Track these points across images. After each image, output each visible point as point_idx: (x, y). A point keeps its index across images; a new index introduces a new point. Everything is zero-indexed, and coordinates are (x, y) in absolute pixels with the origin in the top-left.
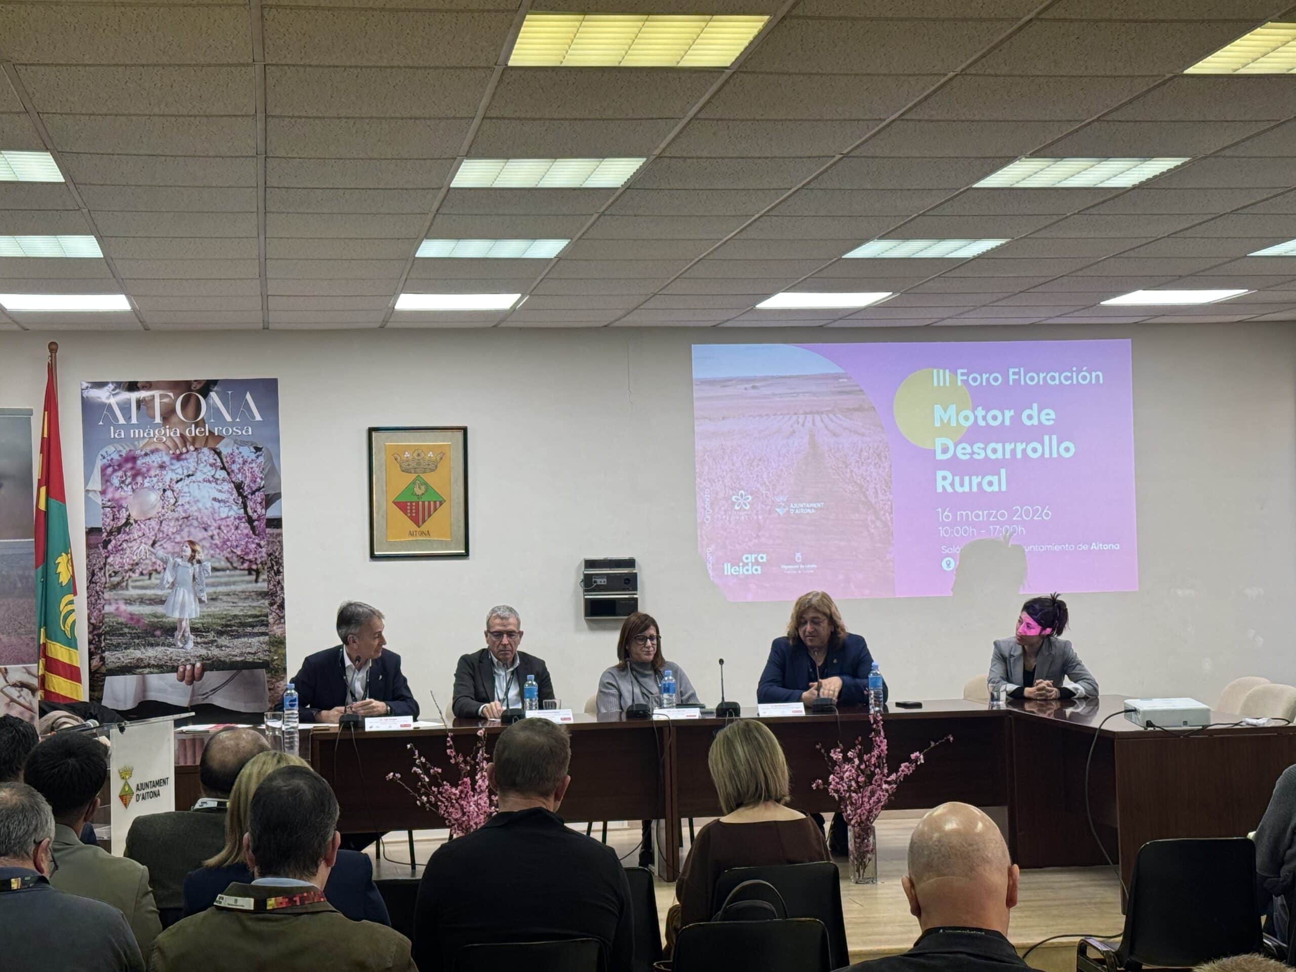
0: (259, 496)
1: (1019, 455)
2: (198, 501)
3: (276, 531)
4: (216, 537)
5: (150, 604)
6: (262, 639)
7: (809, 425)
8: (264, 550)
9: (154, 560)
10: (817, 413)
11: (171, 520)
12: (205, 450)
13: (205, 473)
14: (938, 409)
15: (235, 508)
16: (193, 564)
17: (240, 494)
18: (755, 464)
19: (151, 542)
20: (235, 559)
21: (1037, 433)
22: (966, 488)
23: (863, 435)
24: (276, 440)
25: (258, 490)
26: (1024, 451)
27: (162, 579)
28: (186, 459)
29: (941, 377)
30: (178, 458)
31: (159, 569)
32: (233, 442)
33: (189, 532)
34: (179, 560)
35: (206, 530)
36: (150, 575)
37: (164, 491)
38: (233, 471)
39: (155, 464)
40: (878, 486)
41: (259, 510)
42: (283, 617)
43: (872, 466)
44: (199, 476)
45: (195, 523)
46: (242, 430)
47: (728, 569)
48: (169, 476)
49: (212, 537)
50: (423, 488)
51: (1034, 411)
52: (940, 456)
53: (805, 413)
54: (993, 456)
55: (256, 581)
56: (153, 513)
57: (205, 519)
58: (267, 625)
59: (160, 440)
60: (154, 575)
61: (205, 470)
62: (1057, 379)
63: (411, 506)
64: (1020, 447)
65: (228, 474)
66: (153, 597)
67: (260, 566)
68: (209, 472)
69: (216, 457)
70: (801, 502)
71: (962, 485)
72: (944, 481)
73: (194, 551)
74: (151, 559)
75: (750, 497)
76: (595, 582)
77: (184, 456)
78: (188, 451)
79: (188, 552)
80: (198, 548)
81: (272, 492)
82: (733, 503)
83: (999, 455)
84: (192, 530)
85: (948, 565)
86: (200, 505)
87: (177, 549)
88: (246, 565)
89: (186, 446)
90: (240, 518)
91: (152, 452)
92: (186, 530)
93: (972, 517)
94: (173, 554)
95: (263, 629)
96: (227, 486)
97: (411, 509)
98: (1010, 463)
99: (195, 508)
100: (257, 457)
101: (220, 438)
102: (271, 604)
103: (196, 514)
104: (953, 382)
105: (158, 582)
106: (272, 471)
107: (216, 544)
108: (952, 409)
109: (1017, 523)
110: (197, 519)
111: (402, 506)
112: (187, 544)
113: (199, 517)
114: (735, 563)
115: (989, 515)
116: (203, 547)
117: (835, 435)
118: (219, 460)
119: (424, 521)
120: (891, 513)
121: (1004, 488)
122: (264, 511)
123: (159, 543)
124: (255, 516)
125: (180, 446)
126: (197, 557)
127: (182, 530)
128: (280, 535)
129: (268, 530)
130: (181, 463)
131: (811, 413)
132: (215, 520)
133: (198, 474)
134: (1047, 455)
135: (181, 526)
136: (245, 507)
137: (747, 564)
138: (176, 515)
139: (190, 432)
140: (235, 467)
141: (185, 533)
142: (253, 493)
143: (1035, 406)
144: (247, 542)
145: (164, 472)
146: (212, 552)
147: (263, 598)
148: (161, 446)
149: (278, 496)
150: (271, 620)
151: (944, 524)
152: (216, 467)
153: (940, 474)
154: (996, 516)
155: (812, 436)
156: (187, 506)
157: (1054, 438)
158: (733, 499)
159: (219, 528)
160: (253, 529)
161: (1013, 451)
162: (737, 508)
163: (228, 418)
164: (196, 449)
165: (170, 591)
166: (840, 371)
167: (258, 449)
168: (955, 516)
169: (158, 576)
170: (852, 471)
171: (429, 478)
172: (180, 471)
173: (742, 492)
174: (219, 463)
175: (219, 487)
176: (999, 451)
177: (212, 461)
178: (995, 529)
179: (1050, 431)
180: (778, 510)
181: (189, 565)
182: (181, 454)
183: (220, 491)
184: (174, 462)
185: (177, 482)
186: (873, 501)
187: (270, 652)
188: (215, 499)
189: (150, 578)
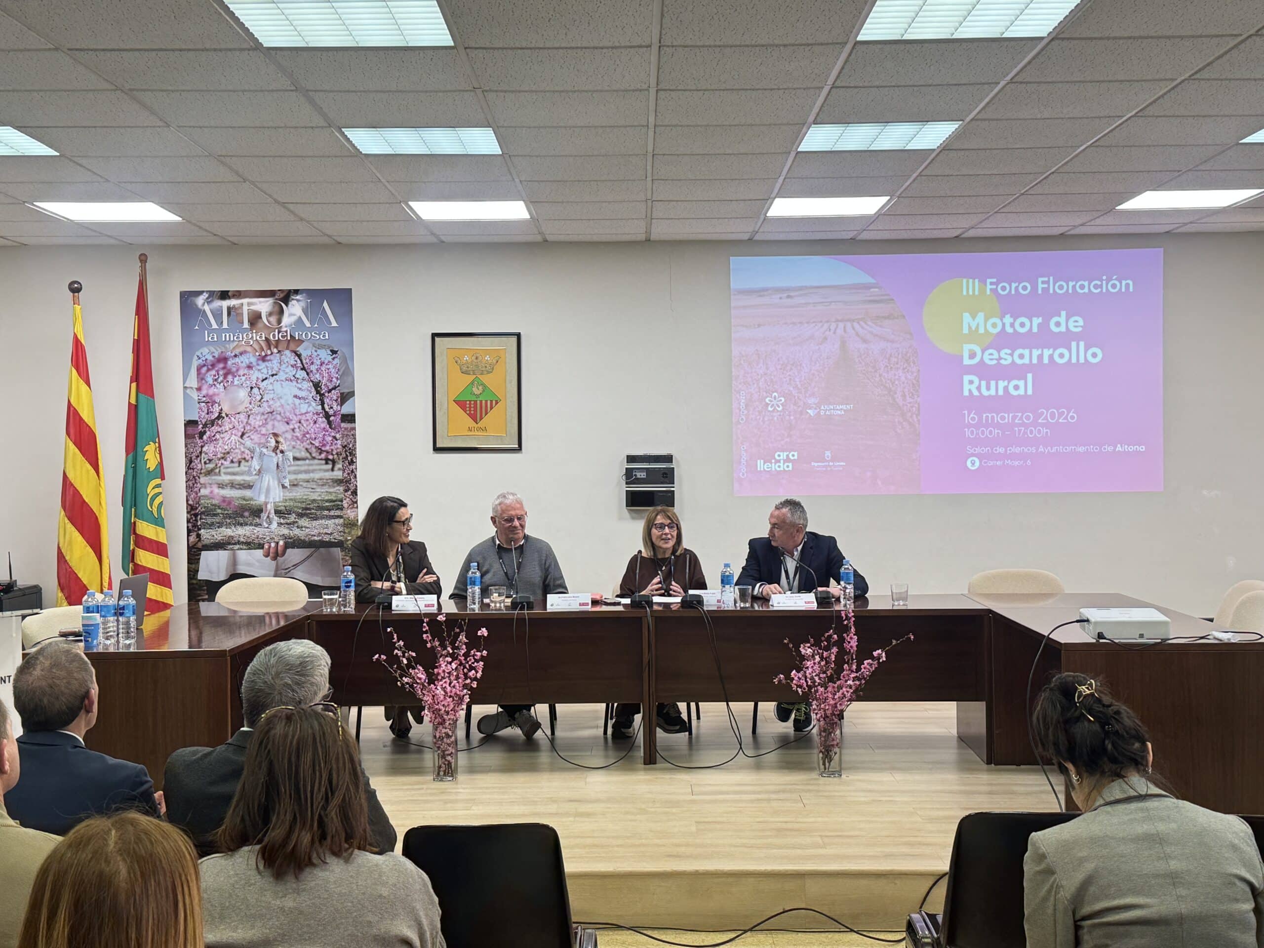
0: (335, 394)
1: (1046, 360)
2: (281, 398)
3: (349, 425)
4: (297, 430)
5: (240, 488)
6: (337, 521)
7: (840, 331)
8: (339, 442)
9: (243, 450)
10: (849, 320)
11: (257, 414)
12: (287, 352)
13: (286, 373)
14: (967, 317)
15: (314, 404)
16: (276, 454)
17: (318, 392)
18: (788, 368)
19: (240, 434)
20: (314, 450)
21: (1065, 339)
22: (992, 392)
23: (892, 342)
24: (351, 344)
25: (334, 388)
26: (1051, 357)
27: (250, 467)
28: (270, 360)
29: (970, 287)
30: (263, 359)
31: (247, 458)
32: (311, 345)
33: (273, 425)
34: (265, 450)
35: (288, 423)
36: (240, 462)
37: (252, 388)
38: (311, 371)
39: (244, 365)
40: (906, 390)
41: (335, 407)
42: (356, 502)
43: (900, 371)
44: (282, 376)
45: (279, 417)
46: (319, 335)
47: (761, 465)
48: (255, 375)
49: (293, 430)
50: (480, 388)
51: (1062, 319)
52: (967, 361)
53: (837, 321)
54: (1019, 362)
55: (333, 470)
56: (241, 408)
57: (288, 414)
58: (342, 509)
59: (247, 343)
60: (243, 463)
61: (287, 370)
62: (1085, 287)
63: (470, 404)
64: (1047, 353)
65: (308, 374)
66: (242, 482)
67: (336, 456)
68: (291, 372)
69: (297, 358)
70: (830, 404)
71: (988, 388)
72: (970, 385)
73: (277, 442)
74: (240, 449)
75: (783, 399)
76: (636, 475)
77: (268, 358)
78: (272, 353)
79: (273, 443)
80: (281, 439)
81: (346, 391)
82: (767, 405)
83: (1026, 361)
84: (276, 423)
85: (973, 464)
86: (283, 401)
88: (323, 456)
89: (270, 349)
90: (318, 414)
91: (241, 354)
92: (271, 423)
93: (997, 419)
94: (259, 444)
95: (338, 513)
96: (307, 385)
97: (470, 407)
98: (1036, 369)
99: (278, 404)
100: (333, 359)
101: (301, 341)
102: (346, 491)
103: (279, 409)
104: (982, 291)
105: (247, 469)
106: (347, 372)
107: (296, 437)
108: (981, 317)
109: (1043, 425)
110: (280, 414)
111: (461, 404)
112: (271, 436)
113: (282, 412)
114: (769, 458)
115: (1014, 418)
116: (285, 439)
117: (865, 341)
118: (299, 361)
119: (481, 418)
120: (917, 416)
121: (1030, 392)
122: (339, 407)
123: (247, 435)
124: (331, 412)
125: (265, 348)
126: (281, 447)
127: (267, 424)
128: (354, 429)
129: (343, 425)
130: (266, 363)
131: (841, 321)
132: (296, 415)
133: (281, 373)
134: (1074, 360)
135: (266, 420)
136: (323, 404)
137: (779, 461)
138: (261, 410)
139: (274, 336)
140: (313, 368)
141: (269, 426)
142: (330, 391)
143: (1063, 313)
144: (324, 435)
145: (251, 372)
146: (293, 443)
147: (338, 485)
148: (249, 349)
149: (352, 394)
150: (346, 505)
151: (969, 426)
152: (297, 368)
153: (966, 378)
154: (1021, 418)
155: (843, 343)
156: (271, 402)
157: (1082, 344)
158: (767, 400)
159: (300, 422)
160: (329, 423)
161: (1040, 357)
162: (770, 409)
163: (308, 325)
164: (279, 352)
165: (257, 477)
166: (872, 281)
167: (334, 352)
168: (980, 418)
170: (880, 375)
171: (485, 379)
172: (265, 371)
173: (775, 394)
174: (299, 364)
175: (300, 386)
176: (1026, 356)
177: (293, 362)
178: (1020, 431)
179: (1077, 337)
180: (809, 411)
181: (274, 454)
182: (266, 355)
183: (300, 389)
185: (263, 380)
186: (901, 404)
187: (345, 533)
188: (296, 396)
189: (239, 466)
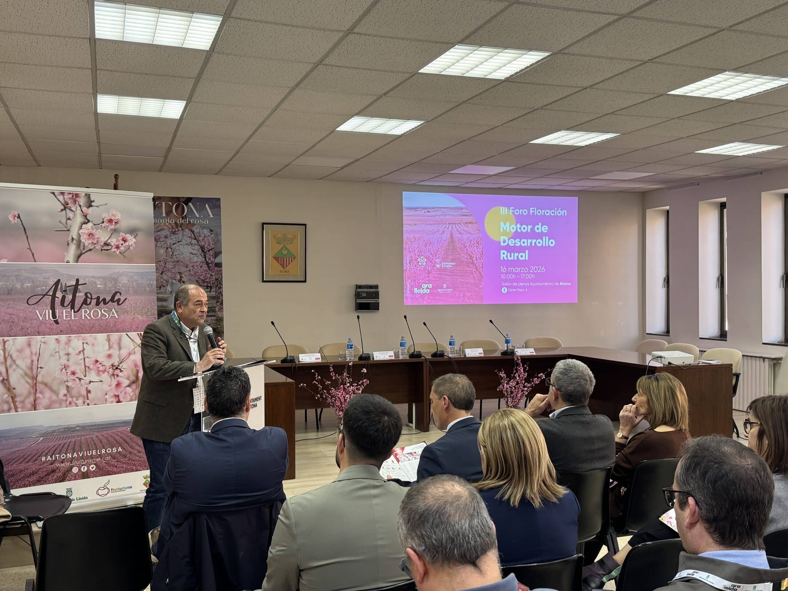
0: (211, 252)
1: (533, 245)
2: (183, 254)
4: (192, 271)
5: (160, 301)
6: (212, 318)
7: (450, 228)
8: (214, 277)
9: (162, 281)
10: (454, 224)
11: (170, 262)
12: (187, 230)
13: (186, 241)
14: (502, 223)
15: (200, 257)
16: (180, 283)
17: (203, 251)
18: (428, 245)
20: (200, 281)
21: (540, 236)
22: (512, 258)
23: (472, 234)
24: (220, 227)
25: (211, 250)
26: (535, 243)
27: (166, 290)
28: (177, 234)
29: (503, 210)
30: (174, 233)
32: (199, 227)
34: (174, 281)
35: (187, 267)
36: (160, 287)
37: (167, 248)
38: (200, 240)
39: (163, 236)
40: (477, 256)
41: (212, 259)
42: (223, 308)
43: (475, 248)
44: (184, 242)
45: (182, 264)
46: (204, 221)
47: (416, 290)
48: (169, 241)
49: (190, 271)
50: (286, 251)
51: (540, 227)
52: (502, 244)
53: (449, 224)
54: (523, 245)
56: (162, 259)
57: (187, 262)
58: (215, 312)
59: (165, 224)
61: (187, 239)
62: (549, 213)
63: (281, 259)
65: (198, 242)
66: (162, 298)
67: (212, 285)
68: (189, 240)
69: (192, 233)
70: (446, 262)
71: (511, 256)
72: (504, 255)
73: (181, 277)
74: (160, 280)
75: (426, 260)
76: (361, 295)
77: (176, 233)
78: (178, 230)
79: (178, 277)
80: (183, 275)
81: (218, 251)
83: (526, 244)
84: (181, 267)
85: (505, 290)
86: (184, 255)
87: (173, 276)
88: (205, 284)
89: (177, 228)
90: (203, 262)
91: (161, 230)
92: (178, 267)
93: (514, 270)
94: (171, 278)
95: (213, 314)
96: (197, 247)
97: (281, 261)
99: (182, 257)
100: (211, 234)
101: (194, 225)
102: (217, 302)
103: (182, 260)
104: (508, 213)
106: (218, 242)
107: (191, 274)
108: (508, 224)
111: (276, 259)
112: (178, 274)
113: (184, 261)
114: (419, 287)
115: (521, 270)
116: (185, 275)
117: (461, 234)
118: (193, 235)
119: (287, 266)
120: (482, 268)
121: (527, 259)
122: (214, 259)
123: (165, 273)
124: (210, 262)
125: (175, 228)
126: (183, 280)
127: (175, 267)
128: (222, 270)
129: (216, 268)
130: (175, 236)
131: (451, 224)
132: (191, 262)
133: (183, 241)
134: (544, 245)
135: (175, 265)
136: (205, 258)
137: (424, 289)
138: (173, 260)
139: (180, 221)
140: (201, 238)
141: (177, 269)
142: (209, 251)
143: (540, 224)
144: (206, 274)
145: (167, 240)
146: (190, 278)
147: (213, 299)
149: (220, 253)
150: (217, 310)
151: (503, 273)
152: (192, 238)
153: (502, 252)
154: (523, 270)
155: (451, 234)
157: (547, 238)
158: (419, 260)
159: (193, 267)
160: (209, 267)
161: (531, 243)
162: (420, 264)
163: (198, 216)
164: (182, 230)
165: (170, 295)
166: (464, 206)
167: (211, 231)
168: (507, 270)
169: (164, 288)
170: (467, 250)
171: (289, 246)
172: (175, 239)
173: (422, 257)
174: (193, 236)
176: (526, 242)
178: (523, 276)
179: (545, 235)
180: (437, 265)
181: (179, 283)
182: (175, 231)
183: (193, 249)
184: (172, 235)
185: (173, 244)
186: (475, 263)
187: (216, 324)
188: (191, 253)
189: (160, 289)
